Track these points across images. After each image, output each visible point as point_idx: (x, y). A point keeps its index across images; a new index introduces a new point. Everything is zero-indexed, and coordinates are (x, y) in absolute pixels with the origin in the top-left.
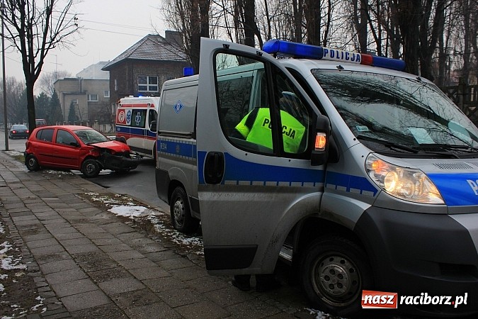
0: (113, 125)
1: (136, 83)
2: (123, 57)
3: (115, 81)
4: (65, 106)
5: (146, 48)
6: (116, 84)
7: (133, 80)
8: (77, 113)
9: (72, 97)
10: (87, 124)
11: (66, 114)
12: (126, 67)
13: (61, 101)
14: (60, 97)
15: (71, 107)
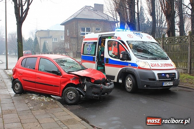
0: (67, 54)
1: (80, 31)
2: (73, 17)
3: (68, 31)
4: (41, 44)
5: (85, 13)
6: (68, 32)
7: (78, 30)
8: (47, 48)
9: (45, 39)
10: (53, 53)
11: (42, 48)
12: (74, 23)
13: (39, 41)
14: (39, 39)
15: (44, 44)
